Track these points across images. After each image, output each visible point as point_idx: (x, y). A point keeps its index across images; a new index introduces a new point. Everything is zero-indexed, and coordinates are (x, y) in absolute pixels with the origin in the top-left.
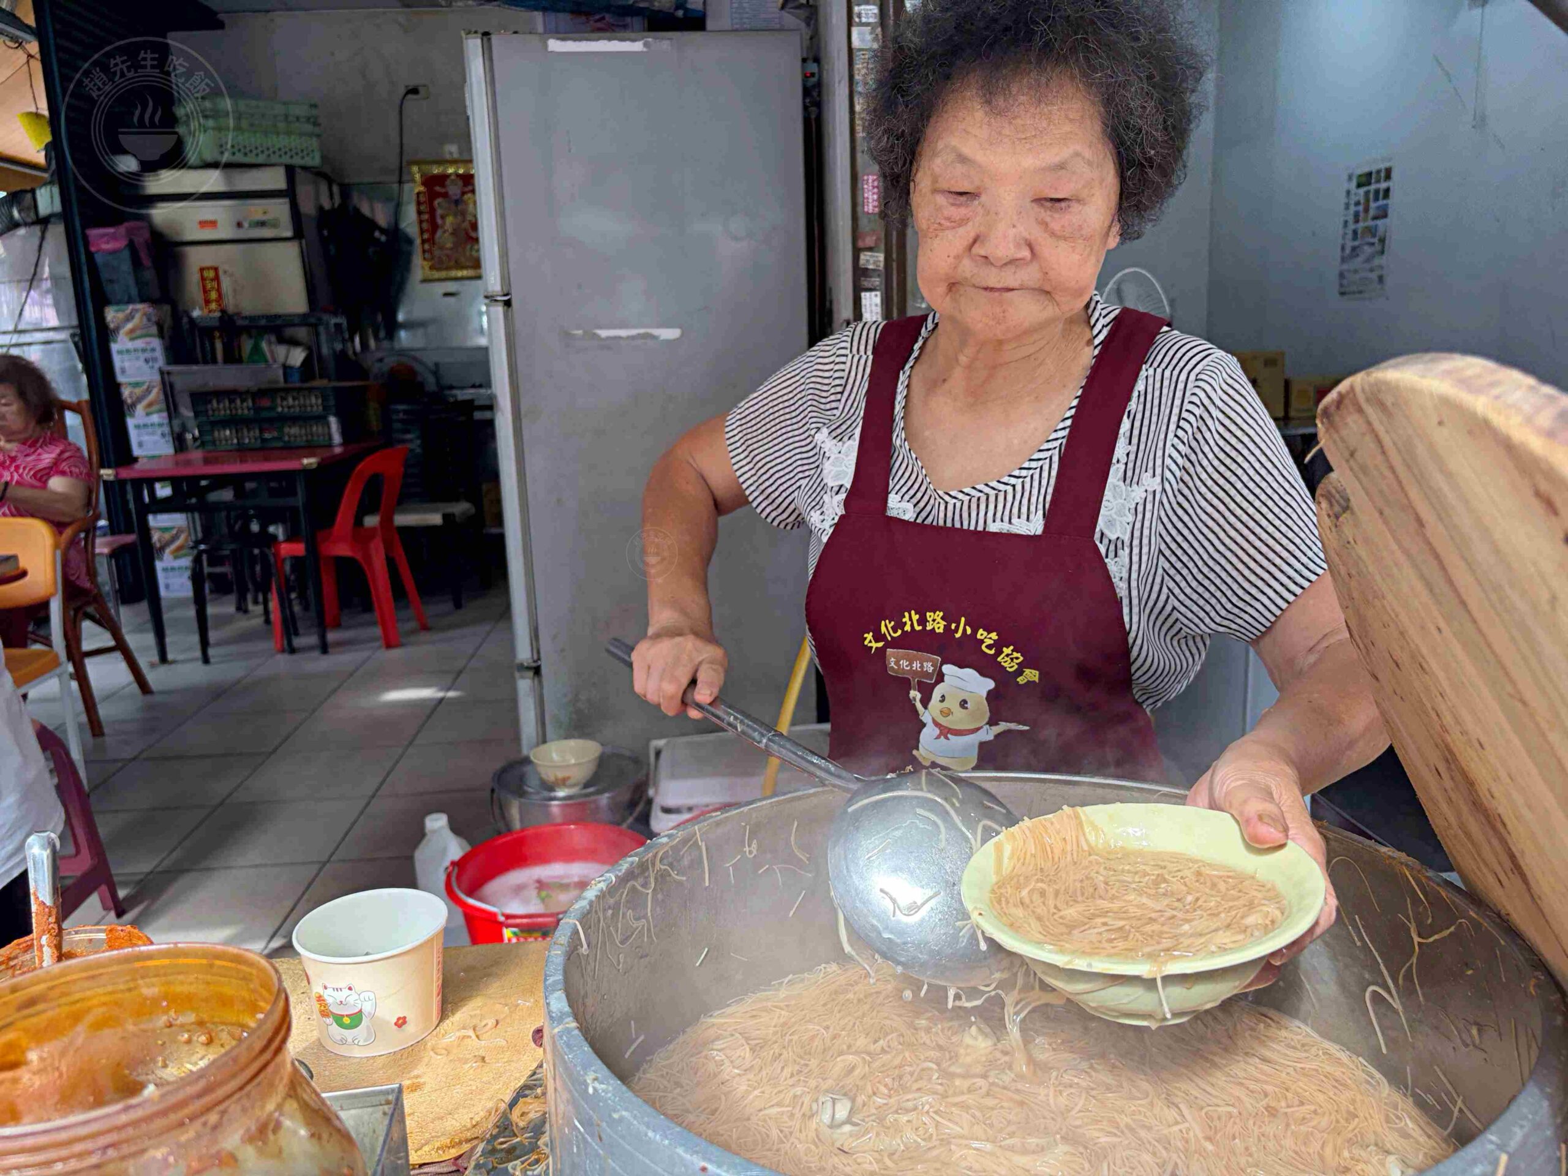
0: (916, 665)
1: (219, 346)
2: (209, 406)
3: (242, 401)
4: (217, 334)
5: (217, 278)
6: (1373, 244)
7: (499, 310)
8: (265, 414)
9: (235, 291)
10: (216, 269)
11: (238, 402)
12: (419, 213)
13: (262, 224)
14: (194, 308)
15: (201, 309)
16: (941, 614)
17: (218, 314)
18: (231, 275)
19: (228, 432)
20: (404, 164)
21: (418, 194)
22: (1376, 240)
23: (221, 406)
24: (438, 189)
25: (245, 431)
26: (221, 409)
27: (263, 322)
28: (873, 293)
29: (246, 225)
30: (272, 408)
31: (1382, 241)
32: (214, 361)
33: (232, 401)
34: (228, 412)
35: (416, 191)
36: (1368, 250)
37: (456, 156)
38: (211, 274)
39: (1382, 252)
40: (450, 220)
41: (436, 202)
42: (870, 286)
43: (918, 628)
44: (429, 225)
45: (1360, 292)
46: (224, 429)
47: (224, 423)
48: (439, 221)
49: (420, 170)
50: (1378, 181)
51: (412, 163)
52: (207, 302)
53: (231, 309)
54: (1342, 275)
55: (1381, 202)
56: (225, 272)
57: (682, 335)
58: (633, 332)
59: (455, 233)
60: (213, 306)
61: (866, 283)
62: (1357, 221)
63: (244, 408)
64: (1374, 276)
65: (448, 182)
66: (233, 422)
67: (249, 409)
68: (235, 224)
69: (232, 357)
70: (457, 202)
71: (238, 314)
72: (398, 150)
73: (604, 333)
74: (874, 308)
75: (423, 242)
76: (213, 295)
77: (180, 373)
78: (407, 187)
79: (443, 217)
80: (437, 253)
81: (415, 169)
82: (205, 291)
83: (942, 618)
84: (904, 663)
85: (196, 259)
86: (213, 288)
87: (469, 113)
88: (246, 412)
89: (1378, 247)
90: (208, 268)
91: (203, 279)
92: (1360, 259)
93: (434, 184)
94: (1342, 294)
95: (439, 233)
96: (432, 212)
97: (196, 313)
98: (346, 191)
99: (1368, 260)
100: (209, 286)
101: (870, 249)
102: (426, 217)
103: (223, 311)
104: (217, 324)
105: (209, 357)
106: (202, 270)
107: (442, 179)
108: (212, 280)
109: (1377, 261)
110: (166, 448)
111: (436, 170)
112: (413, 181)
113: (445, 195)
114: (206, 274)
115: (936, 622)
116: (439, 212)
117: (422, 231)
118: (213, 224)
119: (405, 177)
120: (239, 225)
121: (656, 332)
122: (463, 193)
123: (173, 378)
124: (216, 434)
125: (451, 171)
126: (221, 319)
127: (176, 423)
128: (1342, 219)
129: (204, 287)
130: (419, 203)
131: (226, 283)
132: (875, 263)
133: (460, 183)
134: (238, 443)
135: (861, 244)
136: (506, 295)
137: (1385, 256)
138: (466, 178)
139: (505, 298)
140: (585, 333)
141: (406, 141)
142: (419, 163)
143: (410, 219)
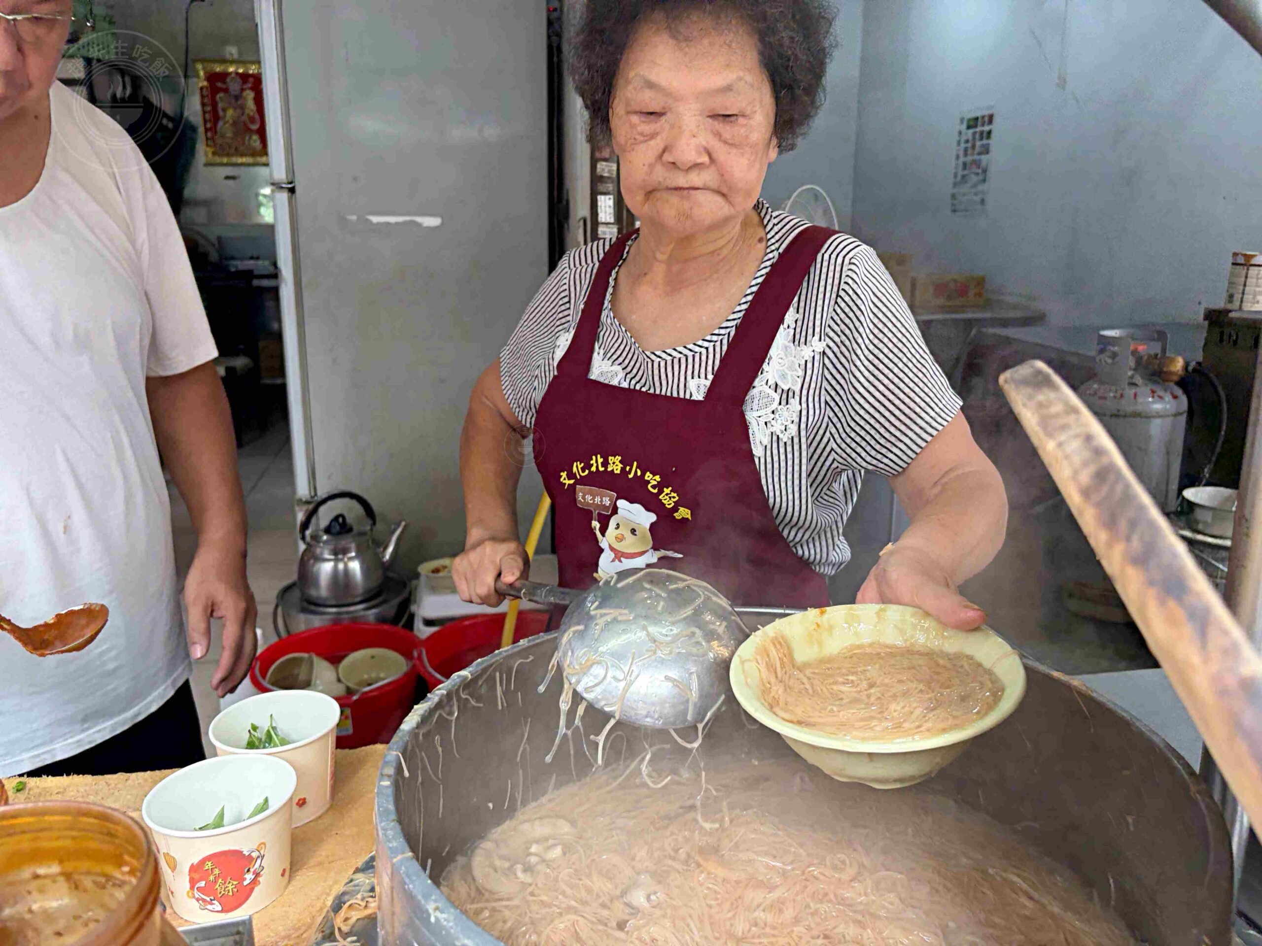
0: (598, 500)
6: (977, 174)
7: (284, 196)
12: (203, 105)
16: (620, 458)
20: (189, 61)
21: (202, 89)
22: (980, 171)
24: (219, 84)
28: (608, 197)
31: (985, 171)
35: (201, 85)
36: (974, 179)
37: (236, 56)
39: (984, 181)
40: (230, 112)
41: (218, 96)
42: (605, 190)
43: (601, 469)
44: (213, 116)
45: (966, 211)
48: (221, 113)
49: (204, 68)
50: (983, 125)
51: (196, 61)
54: (953, 196)
55: (985, 142)
57: (442, 224)
58: (400, 219)
59: (235, 124)
61: (601, 188)
62: (966, 154)
64: (977, 199)
65: (228, 80)
70: (237, 98)
72: (184, 49)
73: (375, 219)
74: (607, 209)
75: (206, 130)
78: (192, 81)
79: (224, 110)
80: (219, 141)
81: (199, 66)
83: (621, 462)
84: (589, 498)
87: (258, 20)
89: (981, 177)
92: (968, 185)
93: (216, 80)
94: (954, 211)
95: (220, 123)
96: (214, 105)
99: (975, 186)
101: (606, 160)
102: (209, 108)
107: (224, 76)
109: (980, 188)
111: (218, 69)
112: (198, 76)
113: (226, 91)
115: (615, 465)
116: (220, 105)
117: (205, 121)
119: (189, 73)
121: (419, 219)
122: (242, 90)
125: (231, 69)
128: (955, 153)
130: (202, 97)
132: (609, 171)
133: (239, 80)
135: (597, 155)
136: (291, 183)
137: (987, 184)
138: (245, 77)
139: (290, 186)
140: (358, 219)
141: (191, 43)
142: (203, 61)
143: (194, 109)
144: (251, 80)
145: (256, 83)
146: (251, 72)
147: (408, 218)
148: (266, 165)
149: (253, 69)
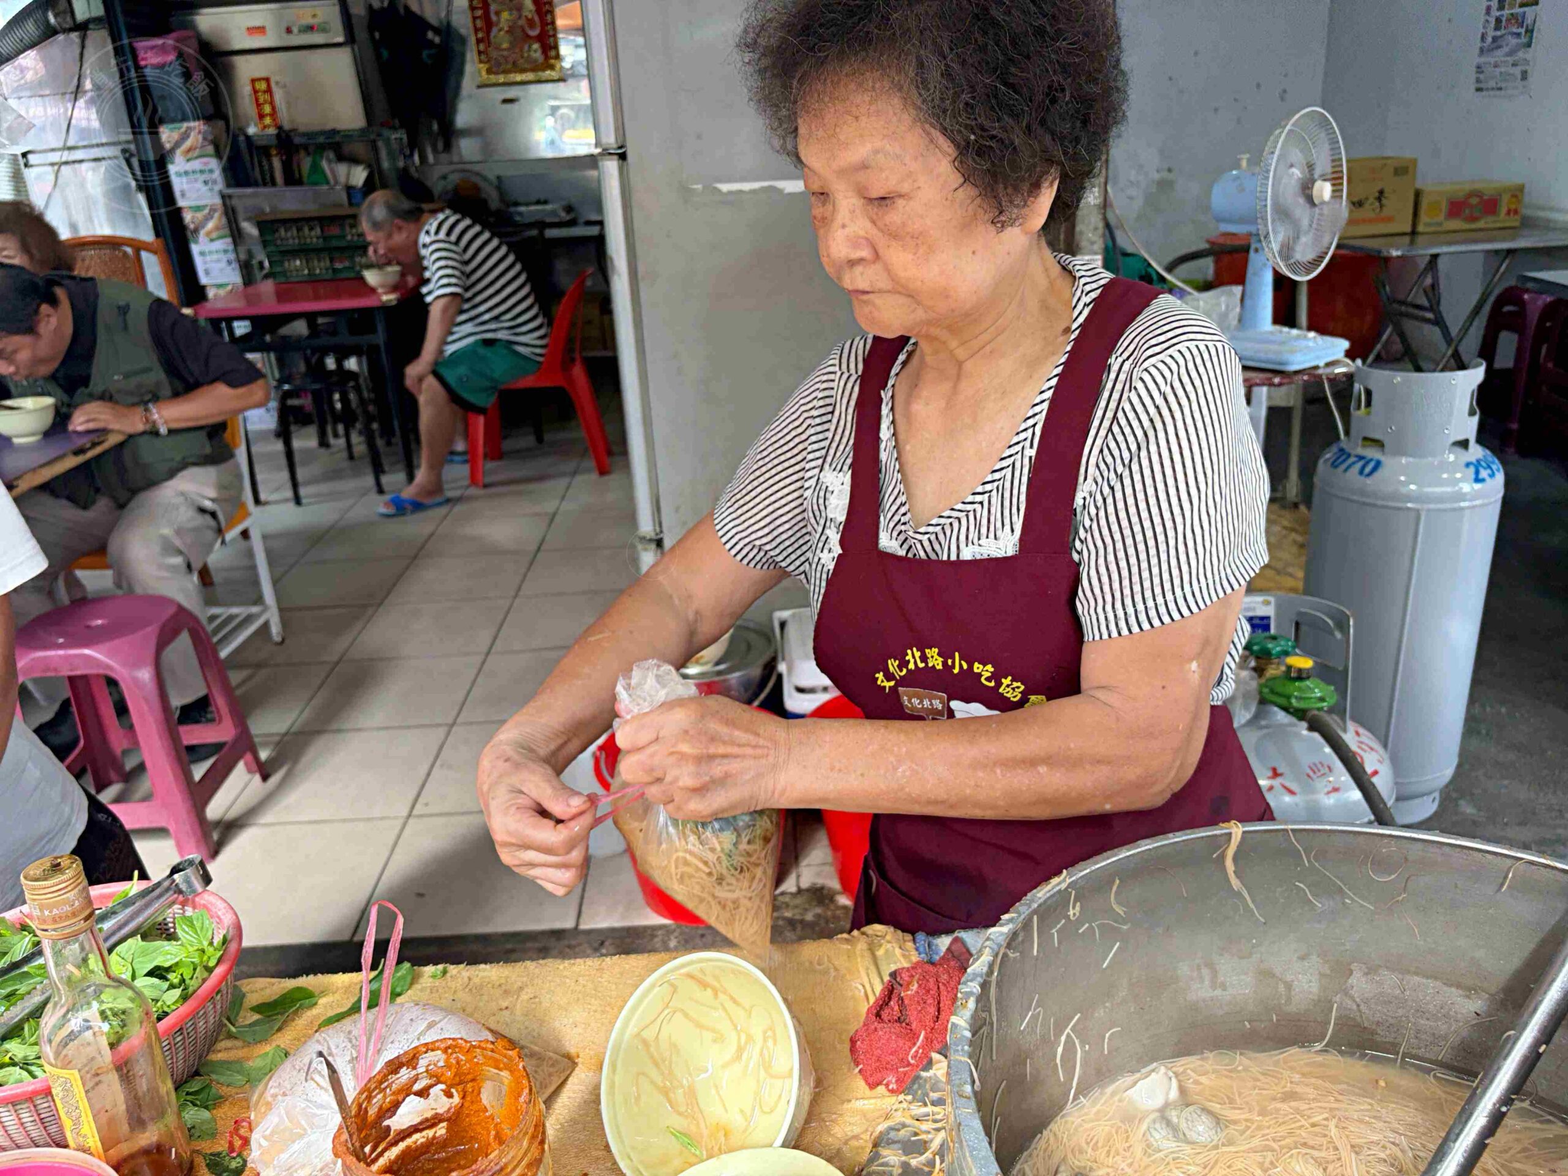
0: (926, 703)
1: (277, 163)
2: (277, 235)
3: (311, 229)
4: (274, 152)
5: (269, 90)
6: (1518, 35)
8: (335, 243)
9: (288, 103)
10: (267, 80)
11: (306, 230)
13: (311, 28)
14: (248, 125)
15: (256, 125)
17: (272, 131)
18: (285, 86)
19: (298, 263)
22: (1523, 31)
23: (289, 234)
25: (316, 262)
26: (289, 237)
27: (321, 139)
29: (295, 30)
30: (344, 237)
31: (1530, 31)
32: (274, 183)
33: (299, 230)
34: (297, 241)
36: (1513, 42)
38: (262, 86)
39: (1529, 45)
40: (505, 16)
45: (1502, 88)
46: (295, 260)
47: (294, 253)
52: (261, 116)
53: (287, 126)
54: (1479, 69)
56: (277, 83)
59: (511, 31)
60: (268, 121)
62: (1501, 7)
63: (313, 236)
64: (1517, 71)
66: (304, 252)
67: (318, 238)
68: (284, 29)
69: (292, 179)
71: (294, 130)
76: (267, 109)
77: (240, 197)
82: (259, 105)
83: (939, 654)
84: (916, 701)
85: (246, 69)
86: (265, 102)
88: (315, 240)
89: (1524, 40)
90: (259, 79)
91: (256, 91)
92: (1502, 52)
94: (1479, 90)
95: (494, 32)
97: (252, 130)
99: (1513, 52)
100: (261, 100)
103: (280, 128)
104: (274, 142)
105: (268, 177)
106: (253, 81)
108: (265, 92)
109: (1521, 55)
110: (233, 277)
114: (258, 86)
115: (935, 659)
118: (261, 30)
120: (289, 31)
123: (235, 202)
124: (286, 264)
126: (278, 136)
127: (242, 249)
129: (257, 100)
131: (278, 95)
134: (309, 275)
137: (1531, 50)
143: (462, 16)
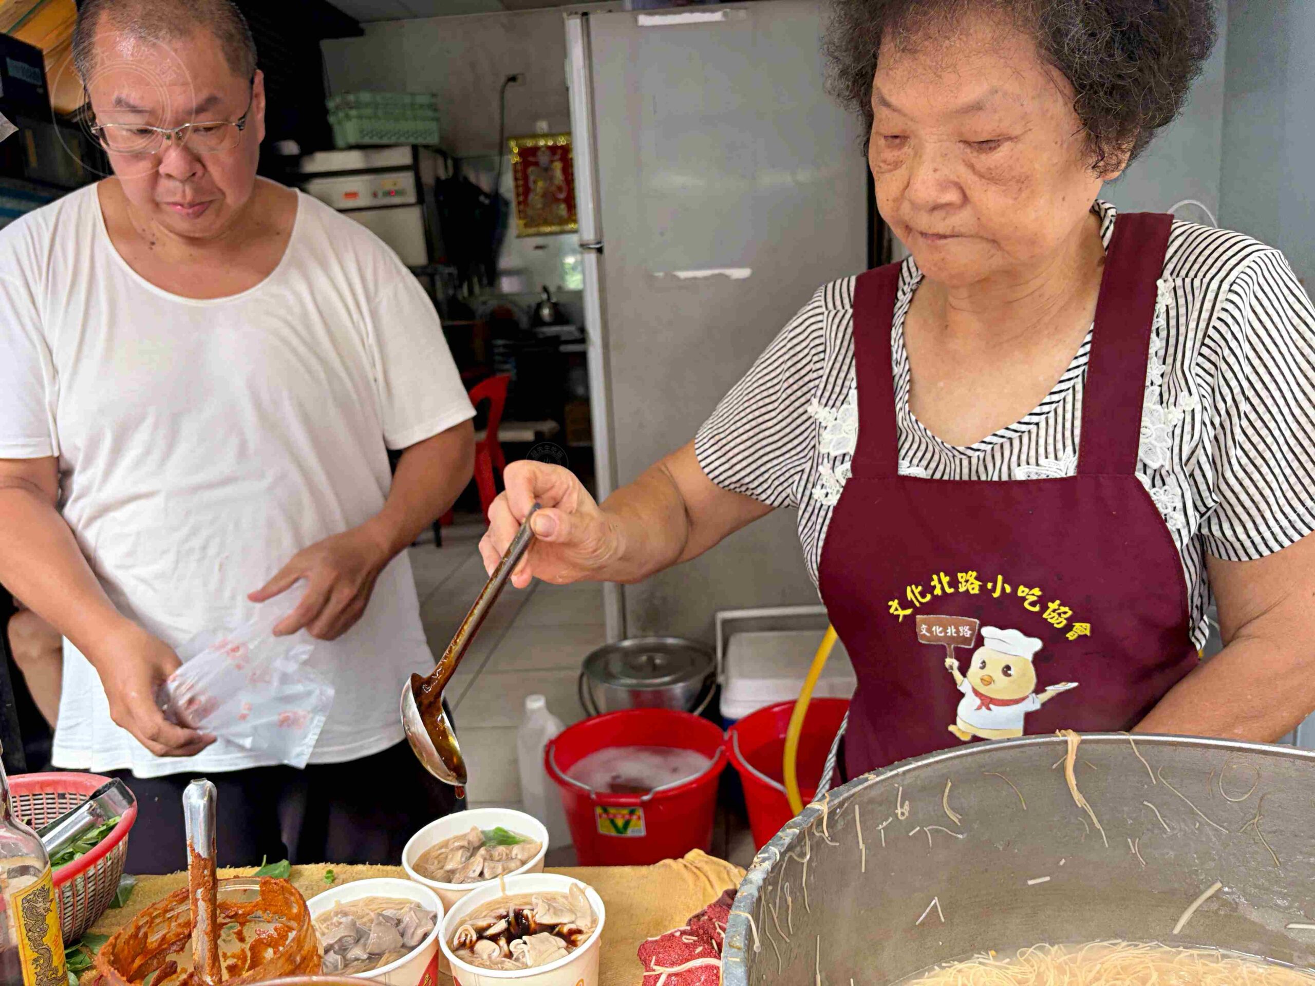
0: (951, 631)
7: (592, 258)
12: (516, 179)
13: (392, 193)
16: (974, 574)
20: (504, 139)
21: (516, 164)
24: (531, 159)
29: (380, 194)
35: (513, 162)
37: (546, 130)
40: (540, 184)
41: (531, 169)
43: (950, 591)
44: (524, 190)
48: (531, 185)
49: (517, 145)
51: (509, 139)
57: (753, 274)
58: (709, 273)
59: (544, 195)
65: (539, 153)
68: (372, 194)
70: (546, 169)
72: (499, 127)
75: (519, 203)
78: (505, 158)
79: (535, 182)
80: (530, 212)
81: (513, 143)
83: (977, 578)
84: (937, 630)
93: (528, 154)
95: (531, 196)
96: (526, 178)
98: (457, 163)
102: (521, 182)
107: (535, 150)
111: (530, 143)
112: (511, 151)
113: (536, 164)
115: (969, 583)
116: (532, 178)
117: (518, 195)
118: (355, 194)
119: (505, 149)
120: (375, 195)
121: (728, 272)
122: (552, 162)
125: (542, 143)
130: (515, 172)
133: (548, 153)
136: (599, 243)
138: (553, 149)
139: (598, 246)
140: (666, 274)
141: (506, 121)
142: (516, 138)
143: (508, 185)
144: (559, 152)
145: (564, 155)
146: (559, 144)
147: (716, 271)
148: (575, 231)
149: (562, 141)
